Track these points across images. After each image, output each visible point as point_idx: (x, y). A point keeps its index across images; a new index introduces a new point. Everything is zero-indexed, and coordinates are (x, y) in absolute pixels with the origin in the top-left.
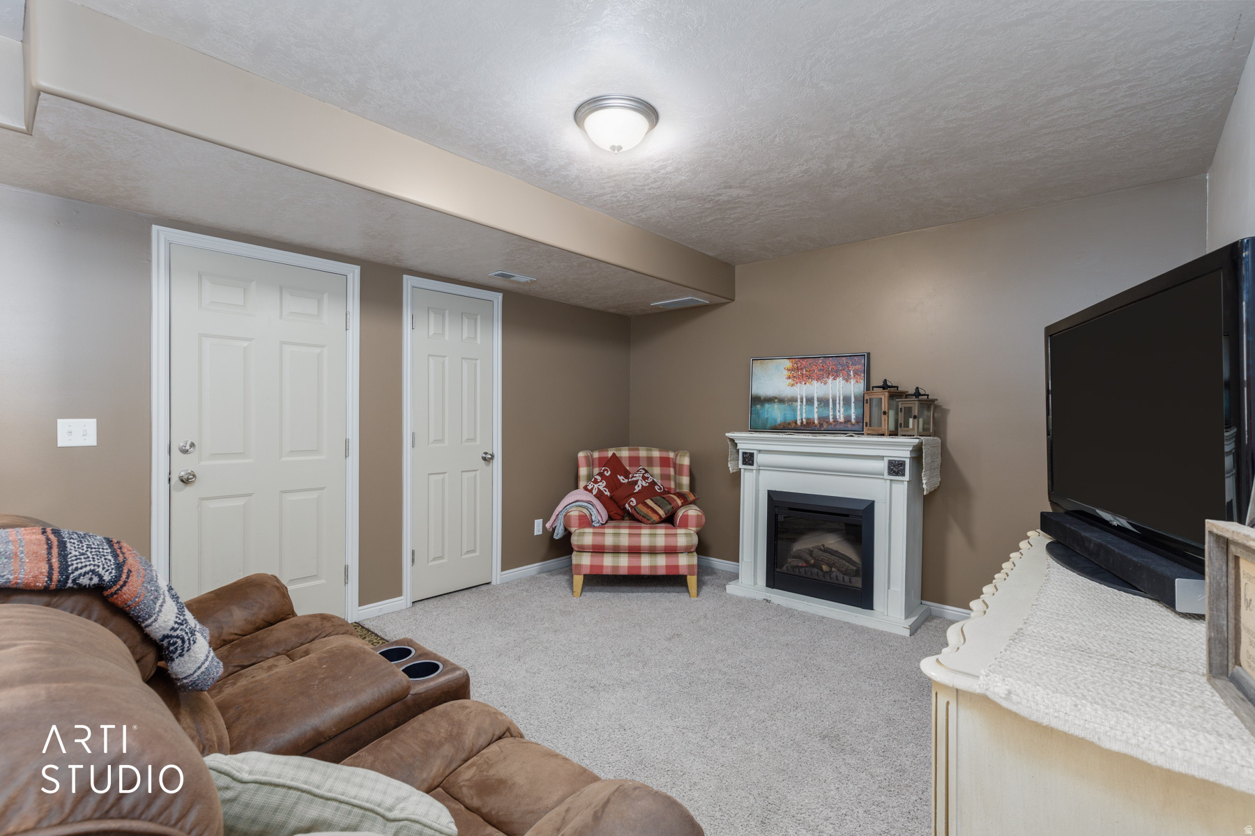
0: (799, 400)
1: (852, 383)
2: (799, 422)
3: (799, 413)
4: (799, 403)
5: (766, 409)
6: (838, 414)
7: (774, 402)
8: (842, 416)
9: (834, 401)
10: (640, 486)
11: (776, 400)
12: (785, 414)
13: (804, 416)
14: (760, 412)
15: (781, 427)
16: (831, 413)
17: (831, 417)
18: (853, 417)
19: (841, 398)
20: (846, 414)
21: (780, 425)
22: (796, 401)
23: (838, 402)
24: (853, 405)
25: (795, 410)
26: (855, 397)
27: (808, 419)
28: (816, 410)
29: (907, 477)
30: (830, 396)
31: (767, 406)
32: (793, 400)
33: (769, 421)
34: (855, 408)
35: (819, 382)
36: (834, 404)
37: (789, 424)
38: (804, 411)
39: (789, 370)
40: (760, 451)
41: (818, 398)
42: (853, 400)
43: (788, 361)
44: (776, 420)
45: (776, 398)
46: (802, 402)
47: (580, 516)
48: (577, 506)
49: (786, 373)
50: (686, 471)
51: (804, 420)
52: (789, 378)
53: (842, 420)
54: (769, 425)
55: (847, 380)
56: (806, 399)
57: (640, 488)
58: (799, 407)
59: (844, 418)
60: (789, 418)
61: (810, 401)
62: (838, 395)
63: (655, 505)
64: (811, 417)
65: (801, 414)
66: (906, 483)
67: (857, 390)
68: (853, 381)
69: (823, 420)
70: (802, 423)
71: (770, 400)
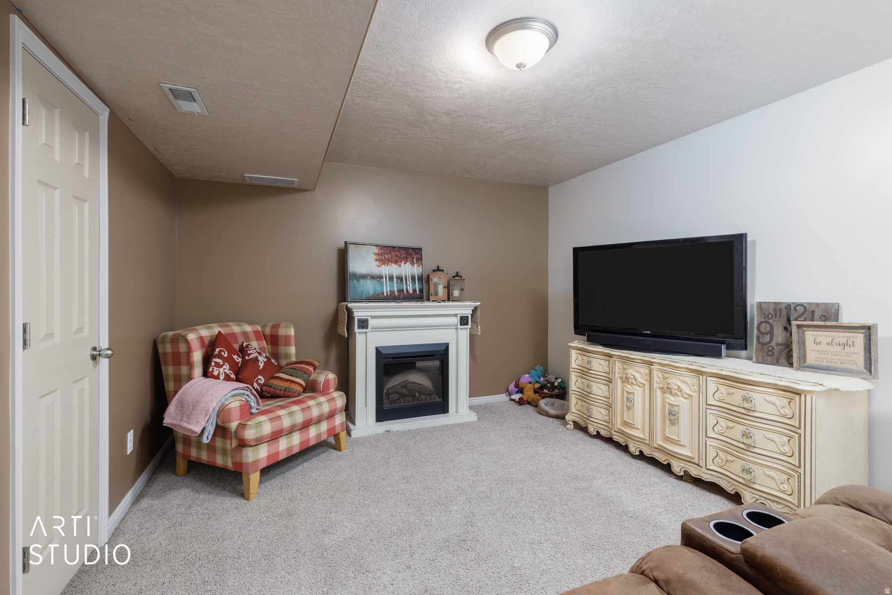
0: (384, 277)
1: (416, 266)
2: (385, 294)
3: (385, 287)
4: (384, 280)
5: (361, 283)
6: (409, 288)
7: (367, 278)
8: (411, 289)
9: (406, 279)
10: (263, 362)
11: (368, 277)
12: (375, 288)
13: (388, 289)
14: (357, 286)
15: (373, 297)
16: (405, 287)
17: (405, 290)
18: (417, 290)
19: (410, 277)
20: (414, 288)
21: (372, 296)
22: (383, 278)
23: (408, 279)
24: (417, 281)
25: (382, 284)
26: (418, 276)
27: (391, 292)
28: (395, 285)
29: (469, 326)
30: (404, 275)
31: (362, 281)
32: (380, 277)
33: (364, 293)
34: (418, 284)
35: (396, 265)
36: (406, 281)
37: (378, 295)
38: (388, 285)
39: (376, 254)
40: (373, 317)
41: (396, 276)
42: (416, 278)
43: (375, 247)
44: (369, 293)
45: (368, 275)
46: (386, 279)
47: (241, 406)
48: (235, 395)
49: (374, 257)
50: (293, 341)
51: (389, 292)
52: (376, 260)
53: (411, 292)
54: (364, 297)
55: (413, 264)
56: (389, 277)
57: (263, 364)
58: (384, 283)
59: (413, 290)
60: (378, 290)
61: (391, 278)
62: (408, 275)
63: (291, 377)
64: (393, 290)
65: (386, 288)
66: (468, 329)
67: (418, 272)
68: (416, 265)
69: (401, 291)
70: (387, 294)
71: (364, 277)
